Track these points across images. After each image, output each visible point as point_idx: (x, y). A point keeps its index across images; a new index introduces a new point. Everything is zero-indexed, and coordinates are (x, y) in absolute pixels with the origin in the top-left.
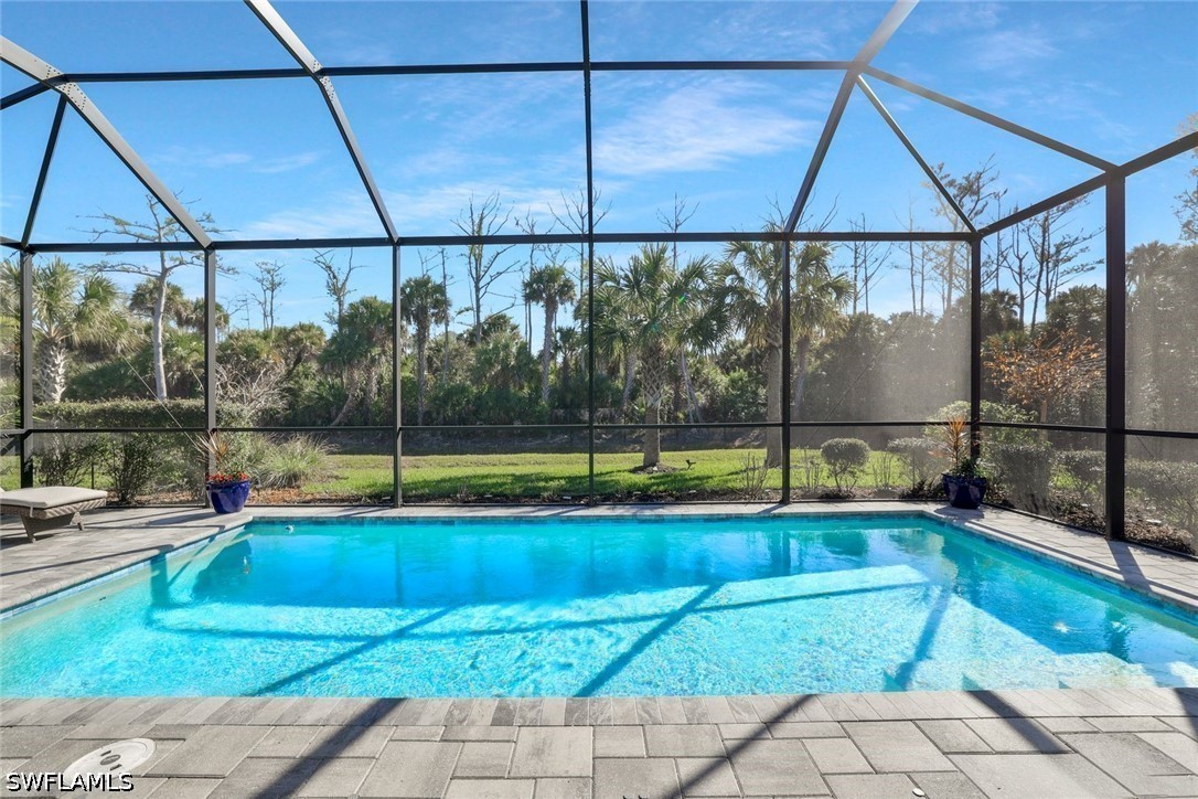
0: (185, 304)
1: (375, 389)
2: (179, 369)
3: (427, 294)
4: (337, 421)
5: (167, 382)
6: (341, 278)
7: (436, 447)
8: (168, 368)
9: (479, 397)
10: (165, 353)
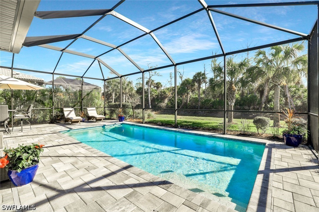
0: (154, 83)
1: (189, 100)
2: (153, 97)
3: (200, 76)
4: (180, 107)
5: (151, 99)
6: (182, 75)
7: (202, 115)
8: (151, 96)
9: (214, 102)
10: (150, 93)
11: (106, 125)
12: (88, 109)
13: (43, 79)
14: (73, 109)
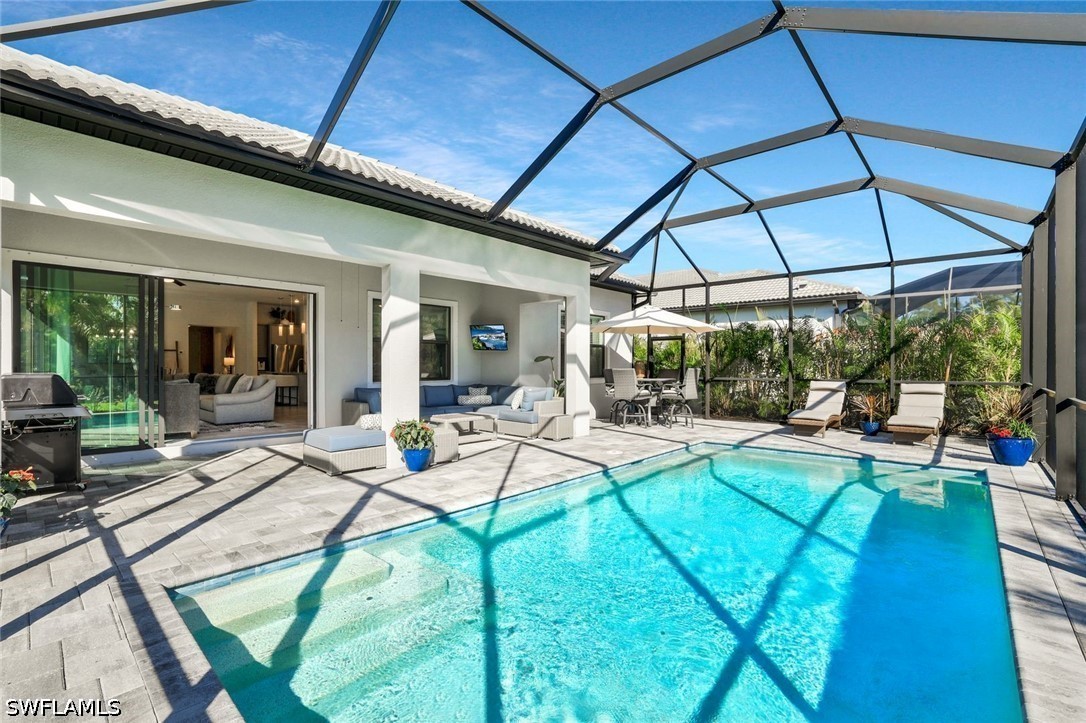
11: (878, 458)
12: (904, 387)
13: (856, 289)
14: (841, 386)
